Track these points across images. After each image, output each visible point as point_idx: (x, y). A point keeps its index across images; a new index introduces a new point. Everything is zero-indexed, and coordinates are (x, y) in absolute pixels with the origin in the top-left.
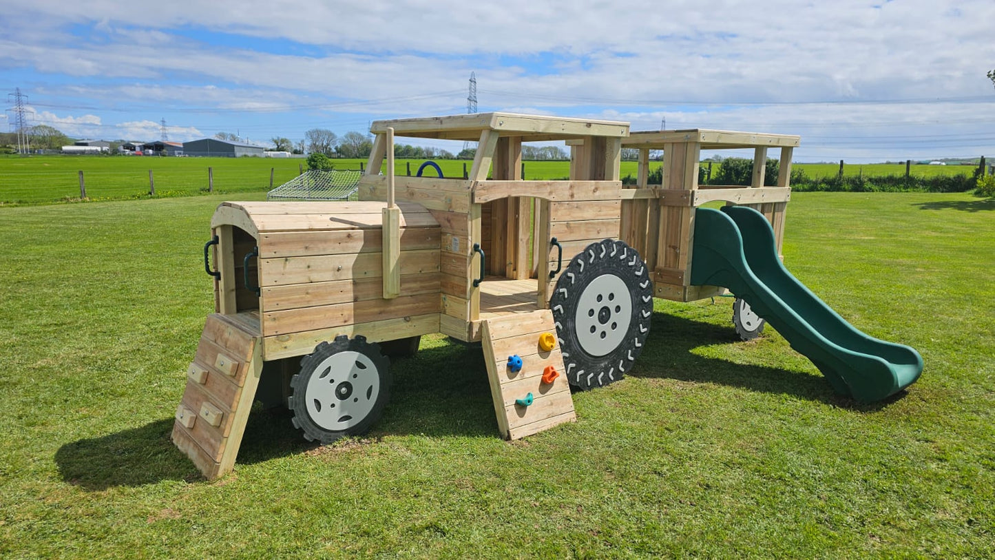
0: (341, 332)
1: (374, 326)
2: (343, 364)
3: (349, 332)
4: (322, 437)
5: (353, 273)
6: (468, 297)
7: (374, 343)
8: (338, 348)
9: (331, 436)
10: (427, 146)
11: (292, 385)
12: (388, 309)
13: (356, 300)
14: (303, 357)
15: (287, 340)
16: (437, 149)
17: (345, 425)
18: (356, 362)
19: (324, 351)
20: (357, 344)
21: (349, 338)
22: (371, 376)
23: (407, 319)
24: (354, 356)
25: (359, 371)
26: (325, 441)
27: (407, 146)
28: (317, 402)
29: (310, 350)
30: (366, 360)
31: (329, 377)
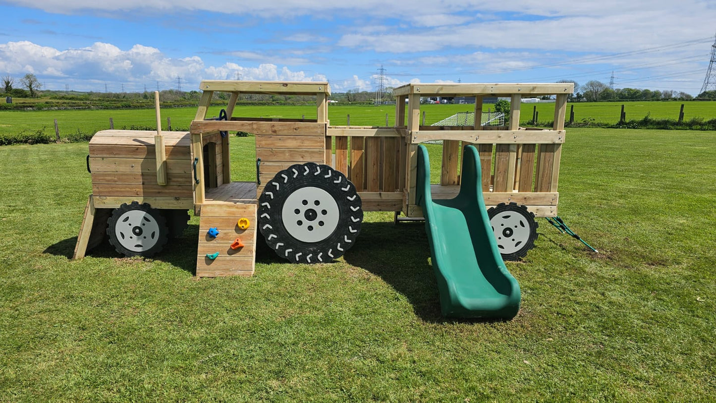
0: (135, 199)
1: (156, 200)
2: (137, 217)
3: (140, 200)
4: (125, 252)
5: (142, 169)
6: (193, 189)
7: (156, 209)
8: (133, 208)
9: (131, 254)
10: (666, 89)
11: (108, 223)
12: (164, 191)
13: (143, 184)
14: (113, 209)
15: (105, 199)
16: (675, 92)
17: (139, 250)
18: (144, 217)
19: (125, 208)
20: (145, 207)
21: (140, 204)
22: (154, 226)
23: (177, 199)
24: (143, 214)
25: (146, 222)
26: (127, 255)
27: (646, 90)
28: (122, 234)
29: (118, 206)
30: (150, 217)
31: (128, 222)
